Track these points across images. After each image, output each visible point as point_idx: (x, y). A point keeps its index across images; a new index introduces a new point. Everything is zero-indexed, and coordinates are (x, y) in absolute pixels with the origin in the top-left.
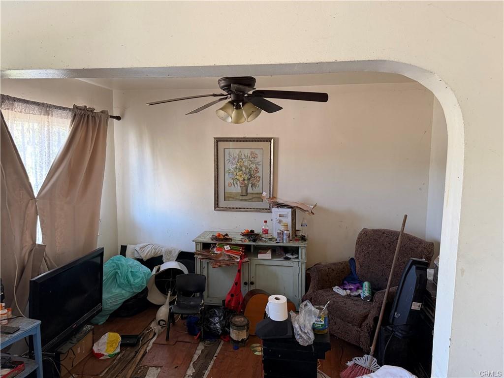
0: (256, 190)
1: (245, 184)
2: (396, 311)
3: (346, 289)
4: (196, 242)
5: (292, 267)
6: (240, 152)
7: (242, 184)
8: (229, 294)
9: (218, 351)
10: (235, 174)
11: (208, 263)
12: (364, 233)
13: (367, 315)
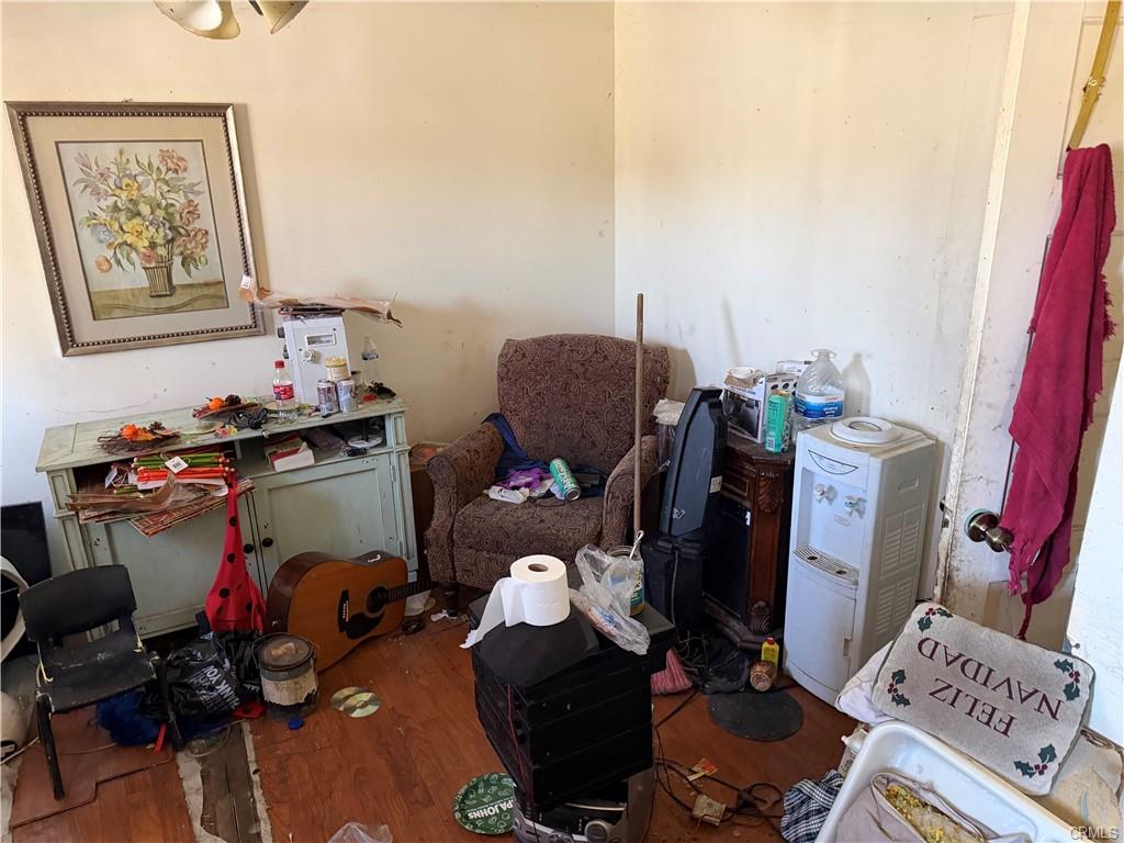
0: (200, 275)
1: (161, 259)
2: (673, 507)
3: (516, 488)
4: (48, 472)
5: (373, 469)
6: (121, 153)
7: (148, 258)
8: (213, 591)
9: (251, 756)
10: (116, 227)
11: (107, 527)
12: (516, 351)
13: (600, 533)
